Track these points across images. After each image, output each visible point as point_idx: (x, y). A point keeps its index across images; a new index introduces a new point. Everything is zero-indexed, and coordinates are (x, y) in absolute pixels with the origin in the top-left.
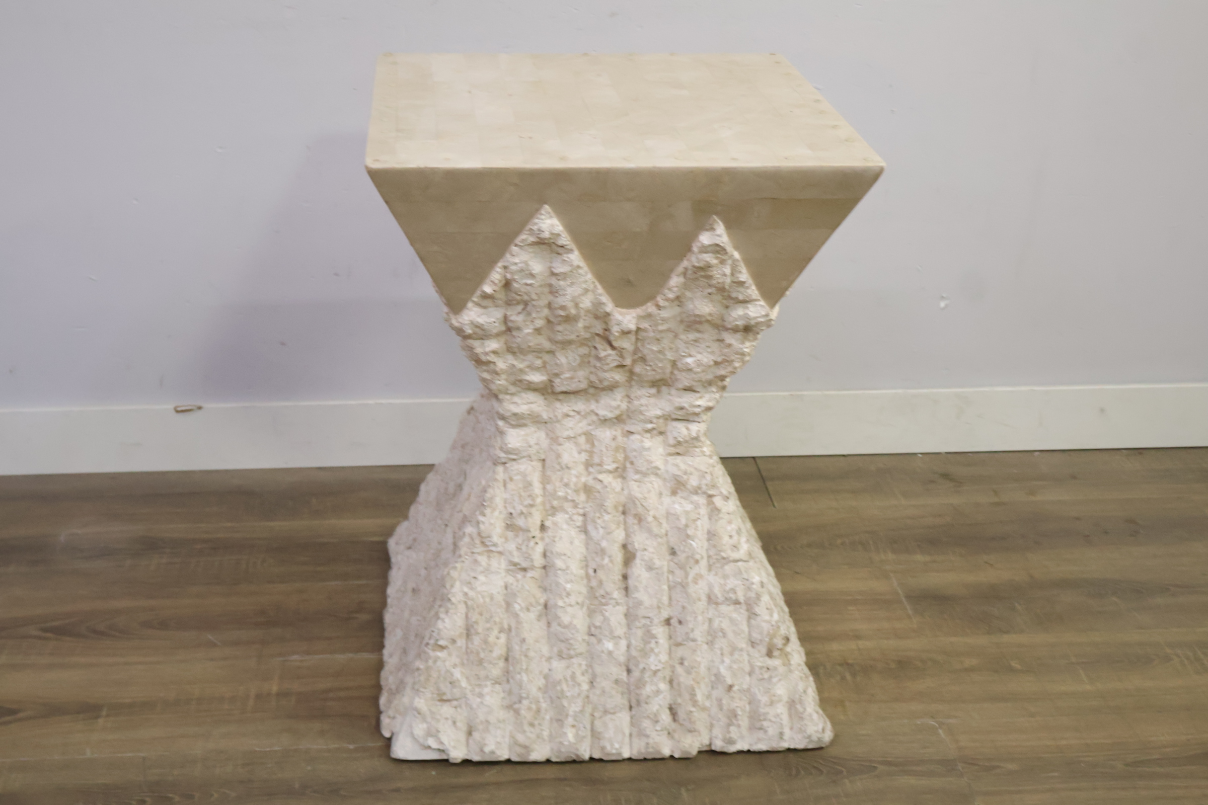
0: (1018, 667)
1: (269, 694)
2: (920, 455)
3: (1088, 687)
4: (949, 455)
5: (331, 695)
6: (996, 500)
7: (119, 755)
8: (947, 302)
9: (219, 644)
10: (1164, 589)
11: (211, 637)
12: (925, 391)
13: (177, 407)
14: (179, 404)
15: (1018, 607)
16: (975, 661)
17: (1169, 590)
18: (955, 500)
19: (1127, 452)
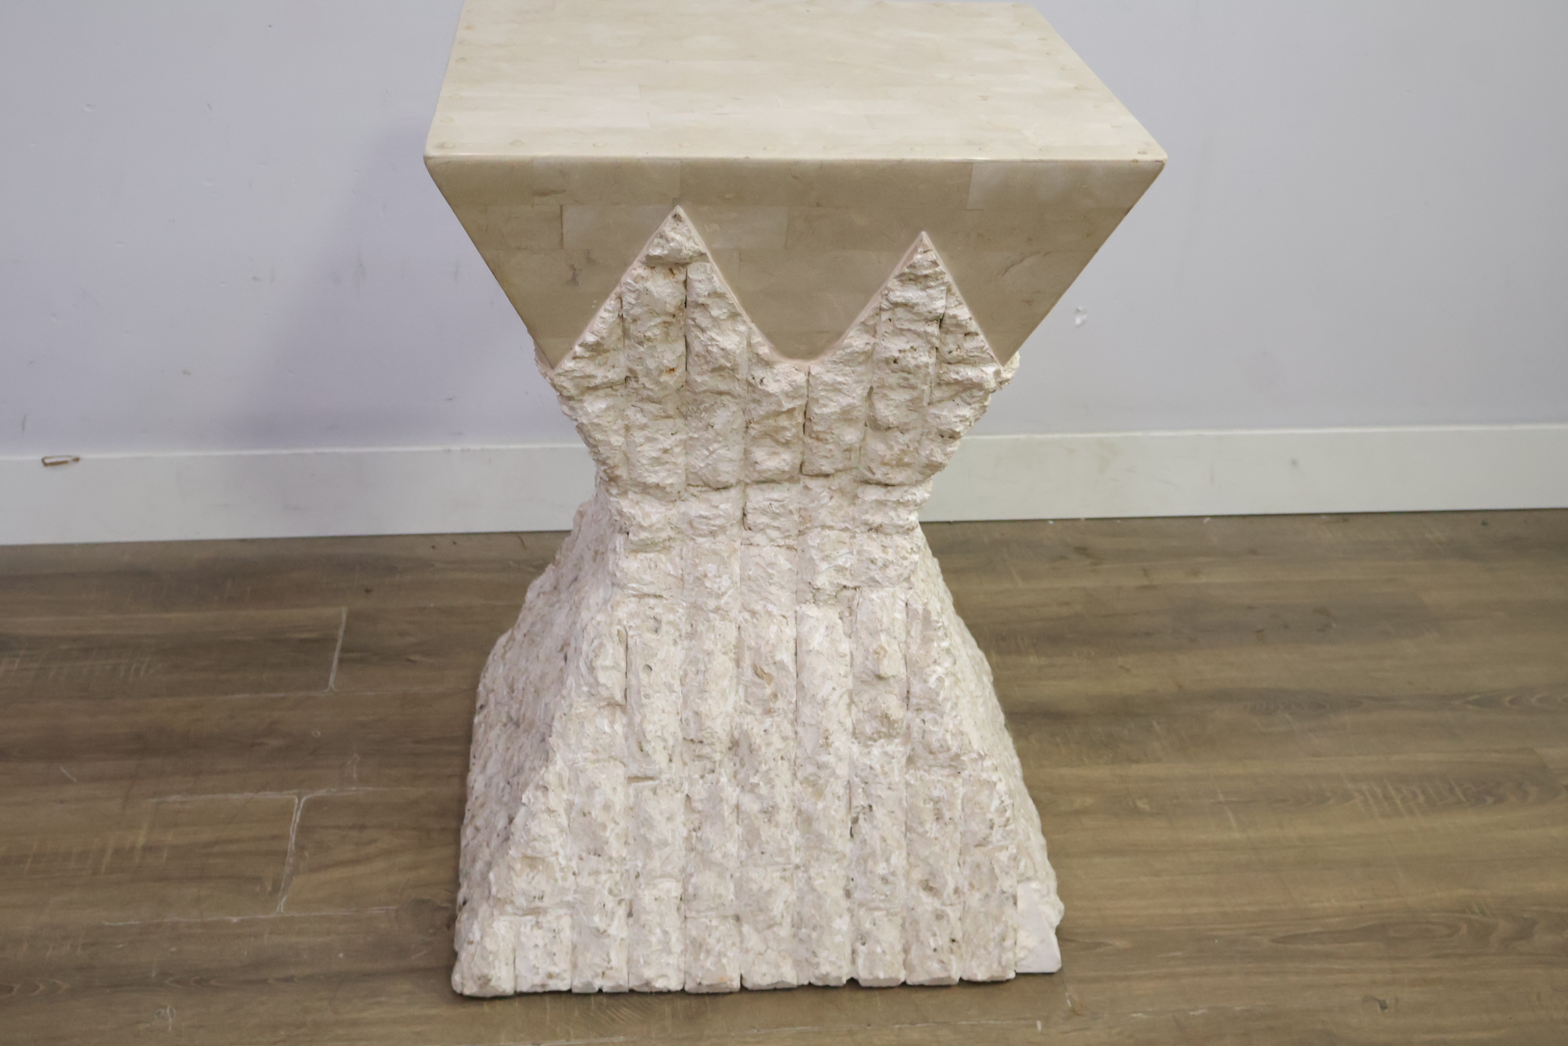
0: (1147, 808)
1: (132, 849)
2: (1051, 522)
3: (1237, 835)
4: (1090, 522)
5: (216, 849)
6: (1145, 582)
8: (1085, 317)
9: (75, 780)
10: (1354, 703)
11: (64, 771)
12: (1057, 436)
13: (46, 458)
14: (48, 455)
15: (1157, 727)
16: (1089, 801)
17: (1361, 703)
18: (1090, 583)
19: (1328, 519)
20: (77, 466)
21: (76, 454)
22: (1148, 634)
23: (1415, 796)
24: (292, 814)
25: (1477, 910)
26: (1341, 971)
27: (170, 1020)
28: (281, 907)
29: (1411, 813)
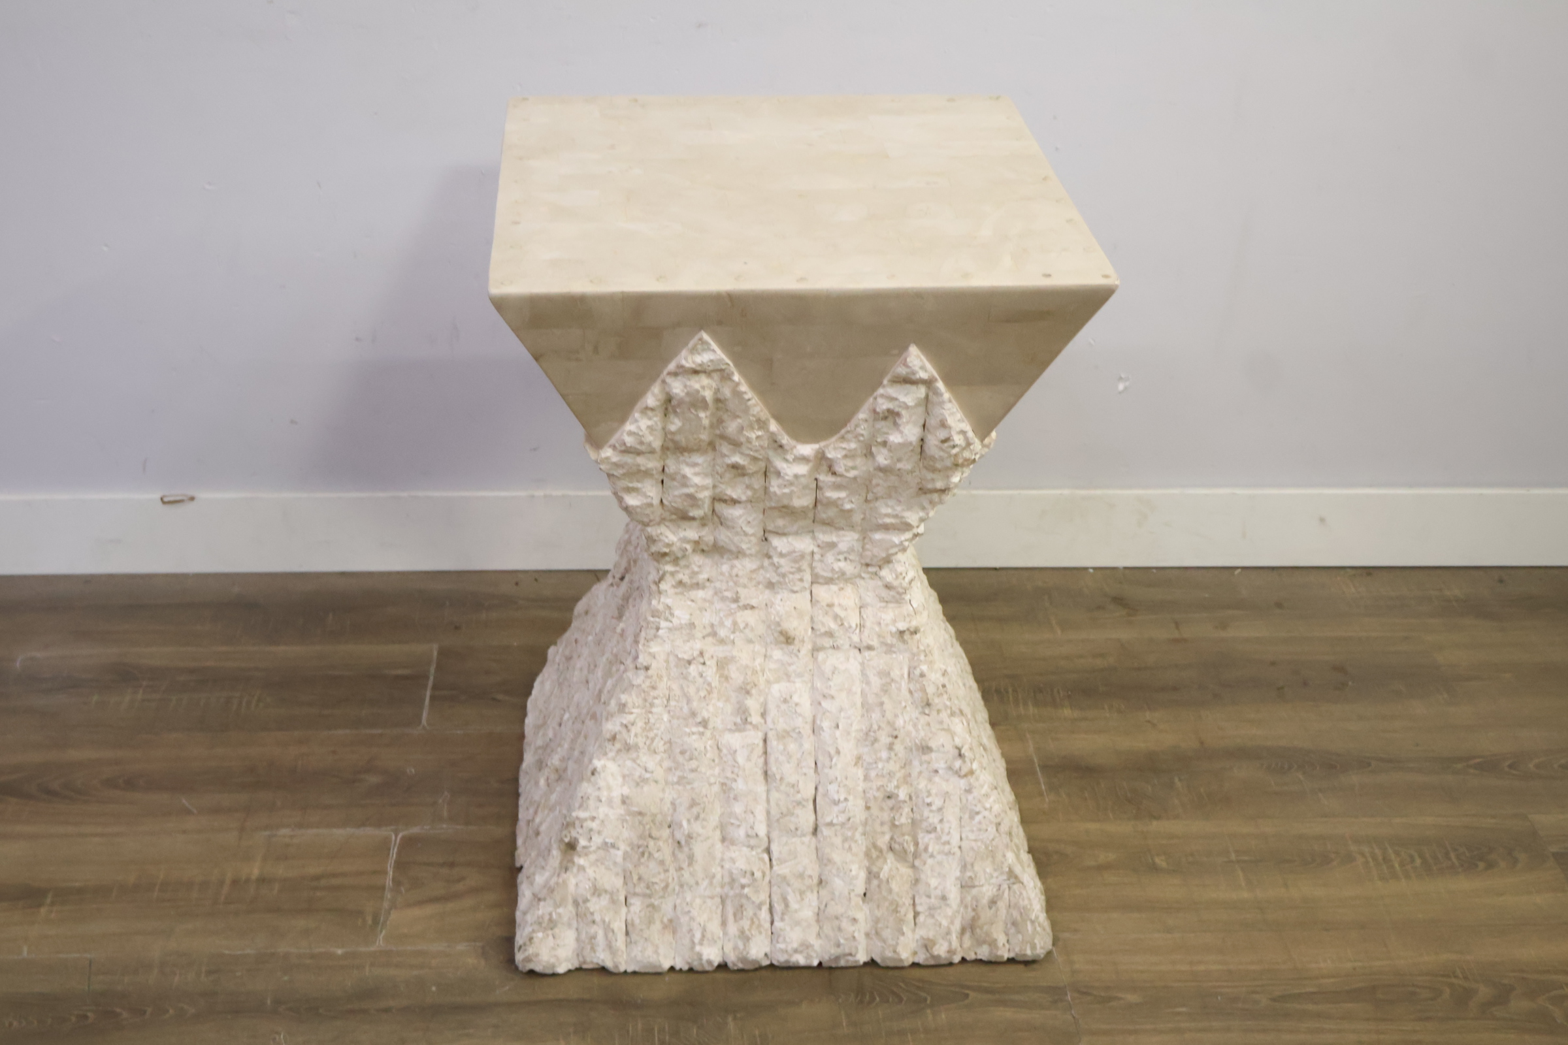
0: (1164, 865)
1: (248, 880)
2: (1091, 571)
3: (1245, 895)
4: (1127, 571)
5: (323, 882)
6: (1176, 635)
7: (61, 956)
8: (1127, 384)
9: (195, 811)
10: (1363, 764)
11: (184, 801)
12: (1099, 492)
13: (164, 496)
14: (166, 493)
15: (1178, 784)
16: (1112, 856)
17: (1369, 765)
18: (1125, 634)
19: (1353, 572)
20: (192, 505)
21: (191, 493)
22: (1175, 689)
23: (1413, 860)
24: (390, 850)
25: (1461, 976)
26: (1331, 1031)
28: (380, 942)
29: (1407, 877)
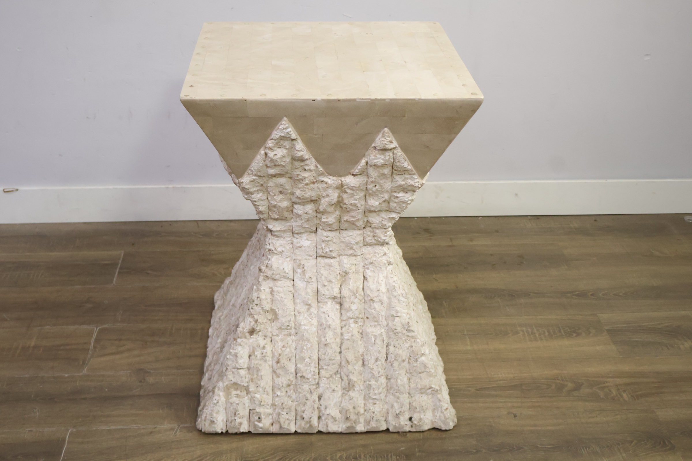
1: (29, 347)
2: (416, 218)
3: (469, 348)
4: (432, 218)
5: (62, 348)
6: (450, 244)
9: (9, 319)
10: (527, 294)
11: (4, 315)
14: (6, 188)
15: (444, 304)
17: (530, 295)
18: (428, 244)
19: (531, 217)
20: (17, 192)
21: (16, 187)
22: (447, 265)
23: (544, 333)
24: (93, 334)
25: (560, 379)
26: (501, 402)
27: (38, 414)
28: (85, 371)
29: (541, 339)
